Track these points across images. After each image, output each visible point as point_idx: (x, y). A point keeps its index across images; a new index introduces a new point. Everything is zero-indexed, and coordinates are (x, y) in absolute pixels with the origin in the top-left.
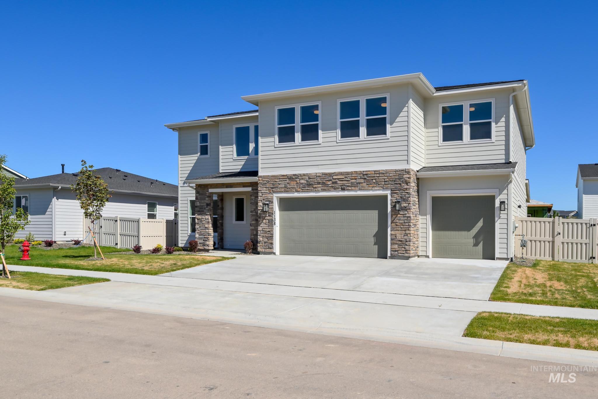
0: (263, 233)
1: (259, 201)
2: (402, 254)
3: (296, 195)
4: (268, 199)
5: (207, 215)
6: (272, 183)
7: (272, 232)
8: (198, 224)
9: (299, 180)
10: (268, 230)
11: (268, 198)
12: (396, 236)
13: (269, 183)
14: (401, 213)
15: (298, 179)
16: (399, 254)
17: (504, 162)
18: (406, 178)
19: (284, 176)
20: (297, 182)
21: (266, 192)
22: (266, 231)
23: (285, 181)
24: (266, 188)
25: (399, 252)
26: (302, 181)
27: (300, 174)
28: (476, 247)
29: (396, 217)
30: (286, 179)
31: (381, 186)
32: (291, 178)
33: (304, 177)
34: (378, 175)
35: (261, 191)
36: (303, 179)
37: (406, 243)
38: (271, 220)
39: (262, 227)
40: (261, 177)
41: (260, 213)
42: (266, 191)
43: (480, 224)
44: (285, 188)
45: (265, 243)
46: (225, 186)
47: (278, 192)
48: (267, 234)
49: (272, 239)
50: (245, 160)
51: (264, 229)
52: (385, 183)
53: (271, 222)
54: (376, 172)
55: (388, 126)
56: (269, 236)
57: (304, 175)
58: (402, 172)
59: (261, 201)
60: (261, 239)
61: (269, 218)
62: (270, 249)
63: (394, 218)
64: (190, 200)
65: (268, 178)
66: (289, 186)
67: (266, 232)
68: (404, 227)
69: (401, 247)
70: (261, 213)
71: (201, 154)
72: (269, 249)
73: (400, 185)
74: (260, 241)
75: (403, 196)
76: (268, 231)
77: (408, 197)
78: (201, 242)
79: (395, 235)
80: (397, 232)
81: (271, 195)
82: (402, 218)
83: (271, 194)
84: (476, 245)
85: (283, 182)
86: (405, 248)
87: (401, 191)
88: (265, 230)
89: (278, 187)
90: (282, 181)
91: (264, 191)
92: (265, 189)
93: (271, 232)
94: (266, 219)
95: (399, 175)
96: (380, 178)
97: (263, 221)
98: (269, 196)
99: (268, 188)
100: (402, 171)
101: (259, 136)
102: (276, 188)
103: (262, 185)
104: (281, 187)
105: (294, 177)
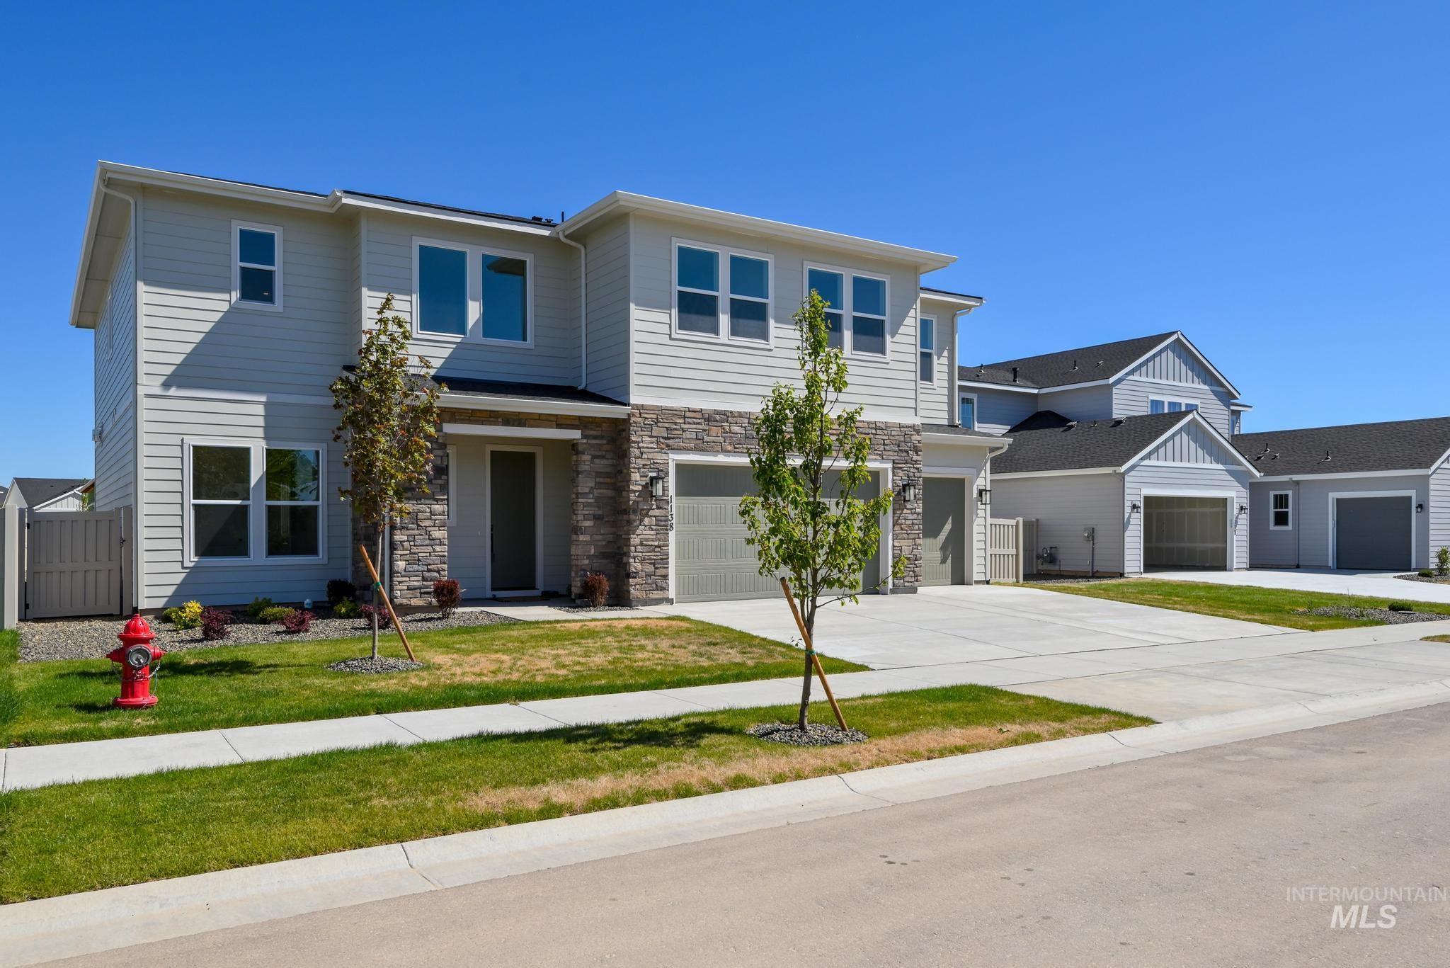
0: (642, 552)
1: (632, 470)
2: (910, 584)
3: (721, 459)
4: (657, 466)
5: (437, 500)
6: (666, 425)
7: (666, 548)
8: (402, 528)
9: (730, 426)
10: (656, 543)
11: (657, 463)
12: (901, 550)
13: (660, 424)
14: (908, 507)
15: (726, 424)
16: (906, 584)
17: (947, 424)
18: (915, 442)
19: (695, 412)
20: (724, 429)
21: (652, 448)
22: (652, 546)
23: (698, 423)
24: (651, 437)
25: (906, 579)
26: (736, 429)
27: (731, 412)
28: (944, 565)
29: (901, 514)
30: (699, 419)
31: (879, 452)
32: (709, 418)
33: (739, 420)
34: (874, 431)
35: (638, 443)
36: (736, 423)
37: (916, 562)
38: (663, 518)
39: (642, 537)
40: (637, 407)
41: (634, 501)
42: (651, 445)
43: (948, 527)
44: (698, 442)
45: (648, 575)
46: (500, 420)
47: (681, 450)
48: (653, 554)
49: (666, 566)
50: (454, 346)
51: (647, 540)
52: (886, 447)
53: (663, 523)
54: (871, 426)
55: (888, 338)
56: (659, 557)
57: (740, 415)
58: (910, 429)
59: (639, 469)
60: (639, 566)
61: (657, 512)
62: (661, 590)
63: (898, 515)
64: (194, 447)
65: (657, 412)
66: (706, 438)
67: (652, 548)
68: (912, 532)
69: (909, 569)
70: (637, 499)
71: (245, 296)
72: (659, 592)
73: (905, 454)
74: (635, 573)
75: (912, 474)
76: (656, 546)
77: (918, 478)
78: (416, 583)
79: (900, 548)
80: (903, 543)
81: (665, 456)
82: (910, 517)
83: (665, 453)
84: (943, 561)
85: (694, 426)
86: (914, 572)
87: (908, 465)
88: (650, 543)
89: (680, 438)
90: (690, 424)
91: (645, 445)
92: (649, 439)
93: (664, 548)
94: (651, 516)
95: (905, 434)
96: (877, 437)
97: (641, 521)
98: (659, 458)
99: (655, 437)
100: (909, 427)
101: (632, 302)
102: (677, 440)
103: (640, 429)
104: (689, 439)
105: (718, 417)
